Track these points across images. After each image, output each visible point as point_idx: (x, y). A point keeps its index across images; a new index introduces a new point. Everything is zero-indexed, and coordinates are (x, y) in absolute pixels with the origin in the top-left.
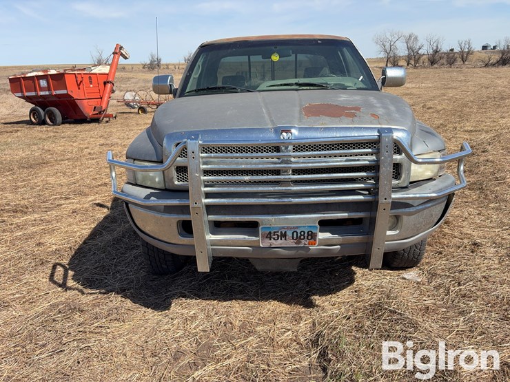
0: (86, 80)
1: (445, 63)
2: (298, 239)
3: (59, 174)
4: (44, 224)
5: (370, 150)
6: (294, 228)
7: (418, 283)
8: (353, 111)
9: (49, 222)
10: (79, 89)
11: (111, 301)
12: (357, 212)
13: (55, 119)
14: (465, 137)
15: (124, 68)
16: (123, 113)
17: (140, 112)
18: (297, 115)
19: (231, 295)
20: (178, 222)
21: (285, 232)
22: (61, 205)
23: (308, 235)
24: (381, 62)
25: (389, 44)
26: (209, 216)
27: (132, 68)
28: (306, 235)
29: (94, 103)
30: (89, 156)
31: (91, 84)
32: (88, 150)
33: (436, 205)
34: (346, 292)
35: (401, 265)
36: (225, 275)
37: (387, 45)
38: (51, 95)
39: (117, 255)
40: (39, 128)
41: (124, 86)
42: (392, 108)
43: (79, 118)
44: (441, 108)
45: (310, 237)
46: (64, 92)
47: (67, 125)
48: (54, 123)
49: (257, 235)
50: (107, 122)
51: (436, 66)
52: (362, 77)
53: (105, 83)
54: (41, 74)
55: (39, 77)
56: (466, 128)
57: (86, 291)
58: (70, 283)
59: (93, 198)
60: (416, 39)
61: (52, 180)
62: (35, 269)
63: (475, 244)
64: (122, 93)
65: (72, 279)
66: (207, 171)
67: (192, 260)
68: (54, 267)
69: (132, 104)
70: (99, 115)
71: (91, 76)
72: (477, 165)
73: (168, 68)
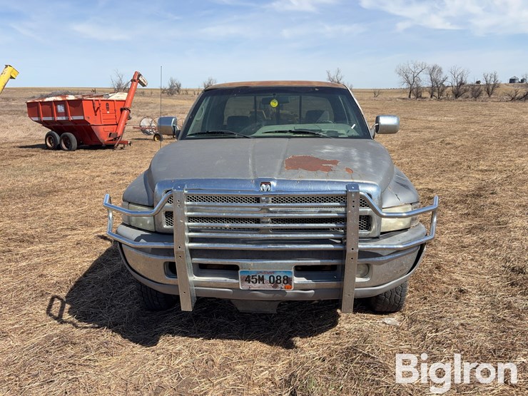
0: (103, 106)
1: (470, 96)
2: (275, 283)
3: (68, 203)
4: (49, 255)
5: (339, 204)
6: (270, 272)
7: (398, 328)
8: (329, 165)
9: (53, 253)
10: (96, 115)
11: (103, 335)
12: (330, 259)
13: (71, 144)
14: (477, 176)
15: (143, 93)
16: (139, 139)
17: (156, 139)
18: (278, 167)
19: (217, 333)
20: (165, 263)
21: (263, 276)
22: (67, 236)
23: (284, 279)
24: (404, 93)
25: (412, 75)
26: (193, 259)
27: (152, 93)
28: (282, 279)
29: (109, 129)
30: (100, 185)
31: (108, 110)
32: (99, 179)
33: (405, 255)
34: (327, 334)
35: (384, 310)
36: (213, 314)
37: (411, 76)
38: (68, 121)
39: (114, 289)
40: (53, 153)
41: (142, 111)
42: (369, 162)
43: (94, 144)
44: (460, 144)
45: (285, 282)
46: (81, 118)
47: (82, 151)
48: (69, 148)
49: (237, 279)
50: (122, 148)
51: (460, 98)
52: (354, 125)
53: (122, 110)
54: (59, 99)
55: (56, 103)
56: (480, 168)
57: (80, 324)
58: (66, 316)
59: (99, 229)
60: (440, 71)
61: (60, 209)
62: (36, 301)
63: (461, 291)
64: (140, 118)
65: (69, 312)
66: (191, 218)
67: (176, 300)
68: (52, 300)
69: (148, 130)
70: (114, 142)
71: (108, 102)
72: (481, 208)
73: (187, 94)
